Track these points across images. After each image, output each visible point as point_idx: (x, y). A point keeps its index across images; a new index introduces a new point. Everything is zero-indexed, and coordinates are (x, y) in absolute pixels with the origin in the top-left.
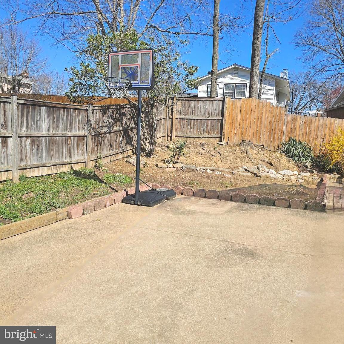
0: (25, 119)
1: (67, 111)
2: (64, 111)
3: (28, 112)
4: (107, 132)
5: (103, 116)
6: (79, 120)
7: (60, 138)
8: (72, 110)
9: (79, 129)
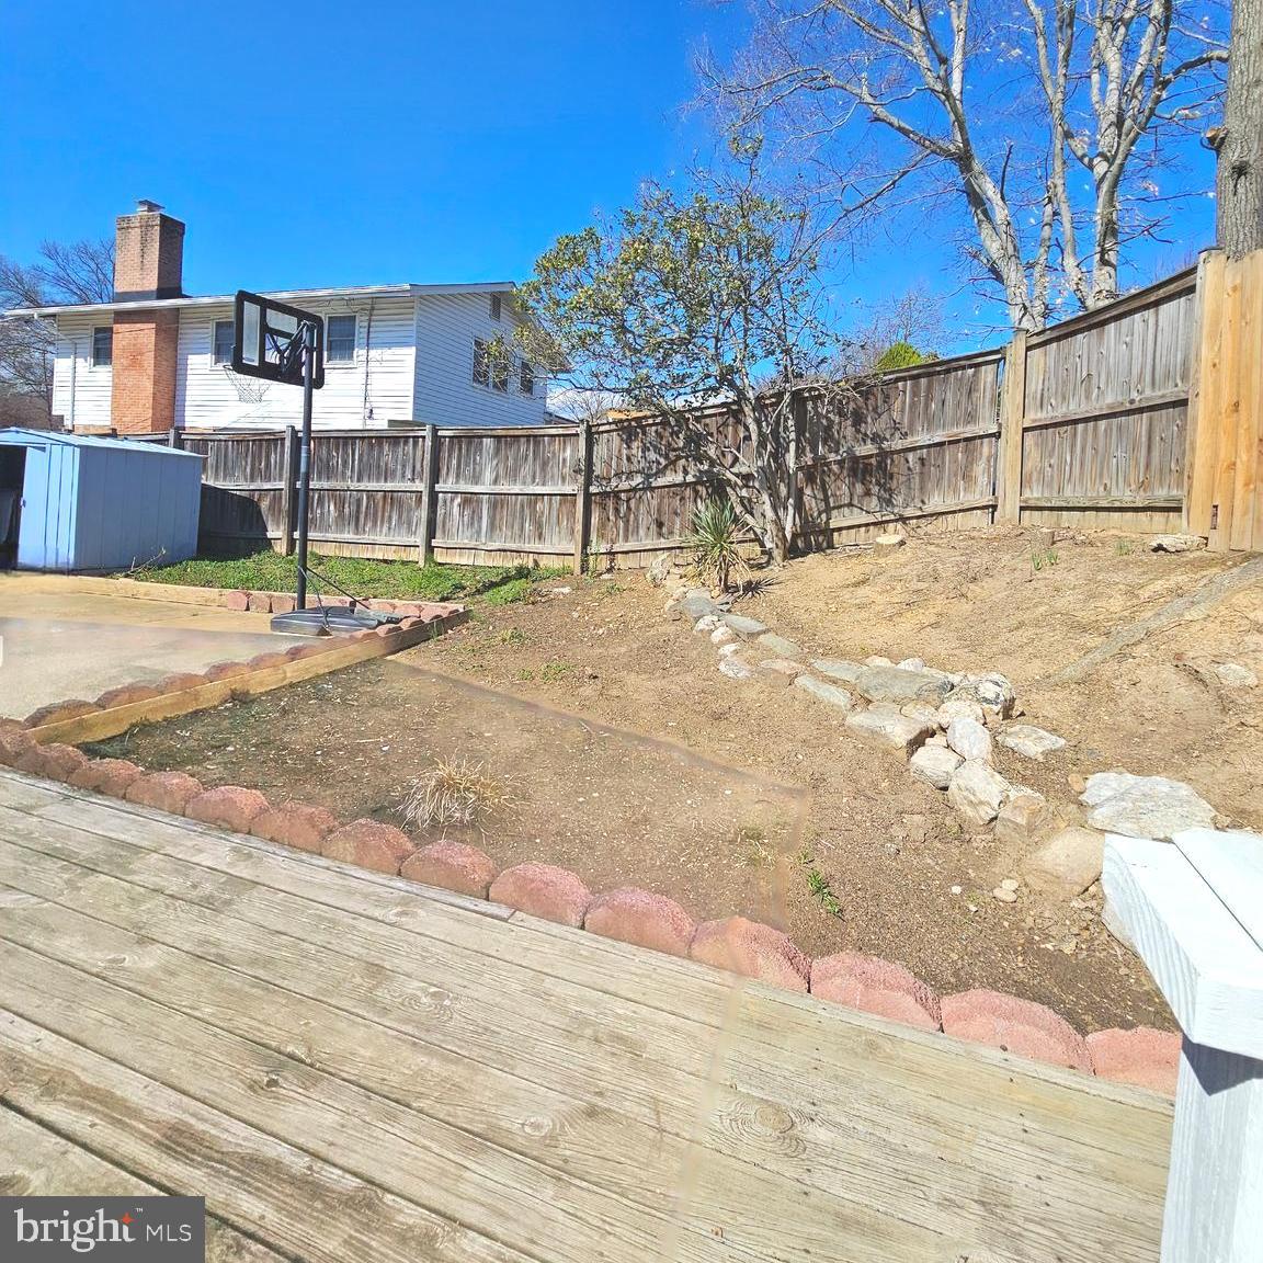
0: (454, 462)
1: (535, 442)
2: (528, 441)
3: (460, 449)
4: (641, 486)
5: (629, 447)
6: (564, 460)
7: (520, 497)
8: (546, 438)
9: (564, 479)
